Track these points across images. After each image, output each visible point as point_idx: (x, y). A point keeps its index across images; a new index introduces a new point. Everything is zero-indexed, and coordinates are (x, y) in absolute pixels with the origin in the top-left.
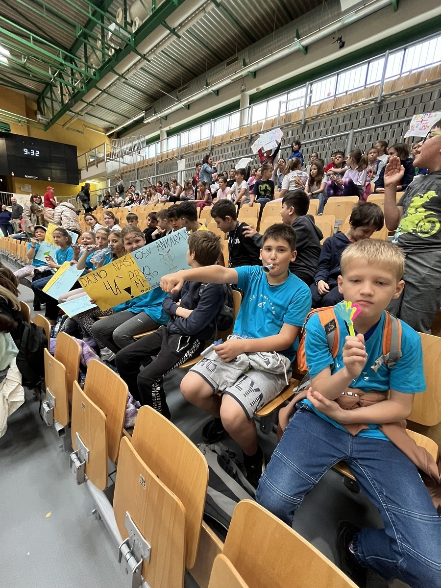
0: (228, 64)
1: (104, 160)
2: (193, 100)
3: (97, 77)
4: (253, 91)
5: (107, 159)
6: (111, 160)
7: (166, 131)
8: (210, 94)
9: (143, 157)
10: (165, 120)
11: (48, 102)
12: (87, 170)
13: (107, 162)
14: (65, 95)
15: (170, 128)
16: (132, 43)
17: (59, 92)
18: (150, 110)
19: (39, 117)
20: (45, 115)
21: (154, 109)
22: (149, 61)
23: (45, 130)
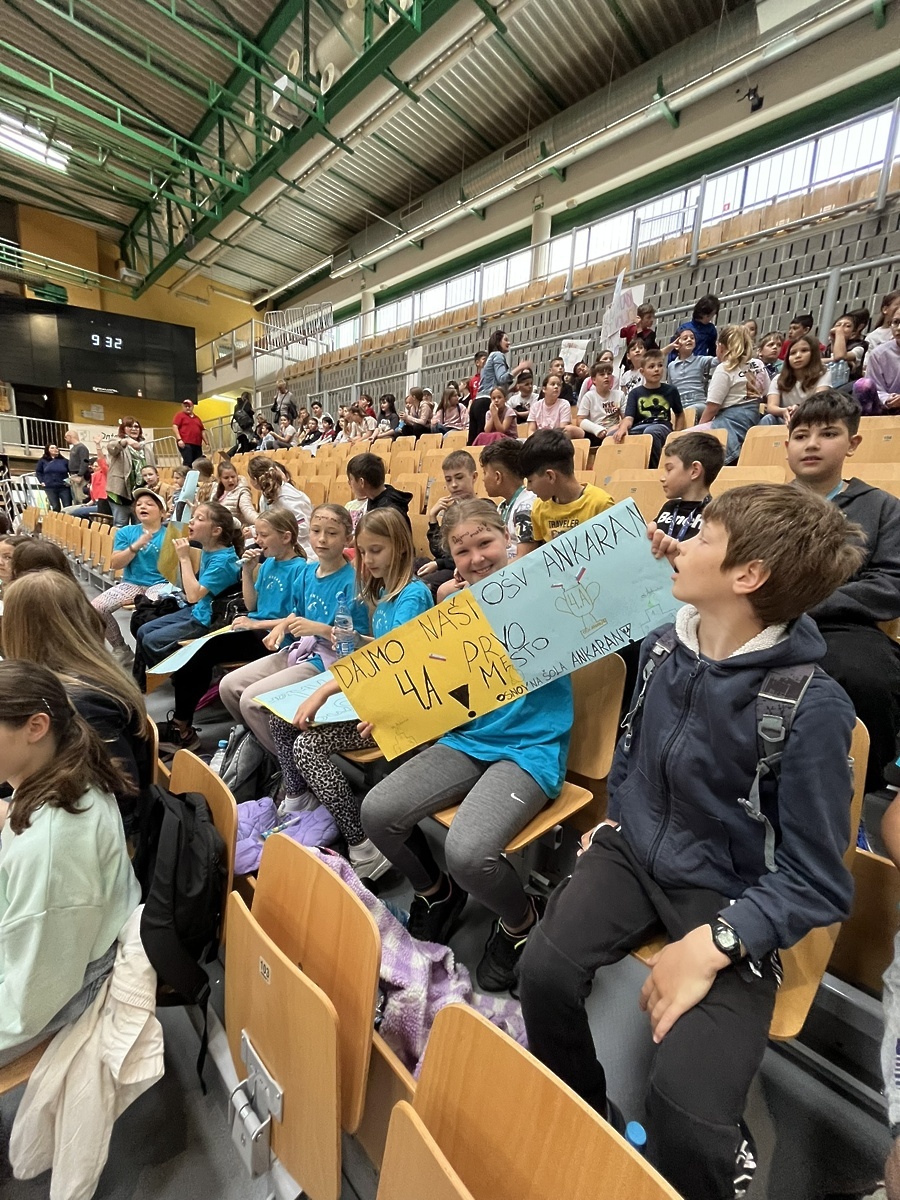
0: (508, 155)
1: (250, 353)
2: (432, 230)
3: (244, 188)
4: (561, 207)
5: (256, 351)
6: (263, 353)
7: (375, 294)
8: (468, 217)
9: (328, 347)
10: (371, 273)
11: (143, 243)
12: (215, 375)
13: (256, 356)
14: (177, 228)
15: (382, 287)
16: (320, 115)
17: (165, 222)
18: (342, 253)
19: (124, 271)
20: (135, 269)
21: (352, 251)
22: (351, 152)
23: (135, 298)
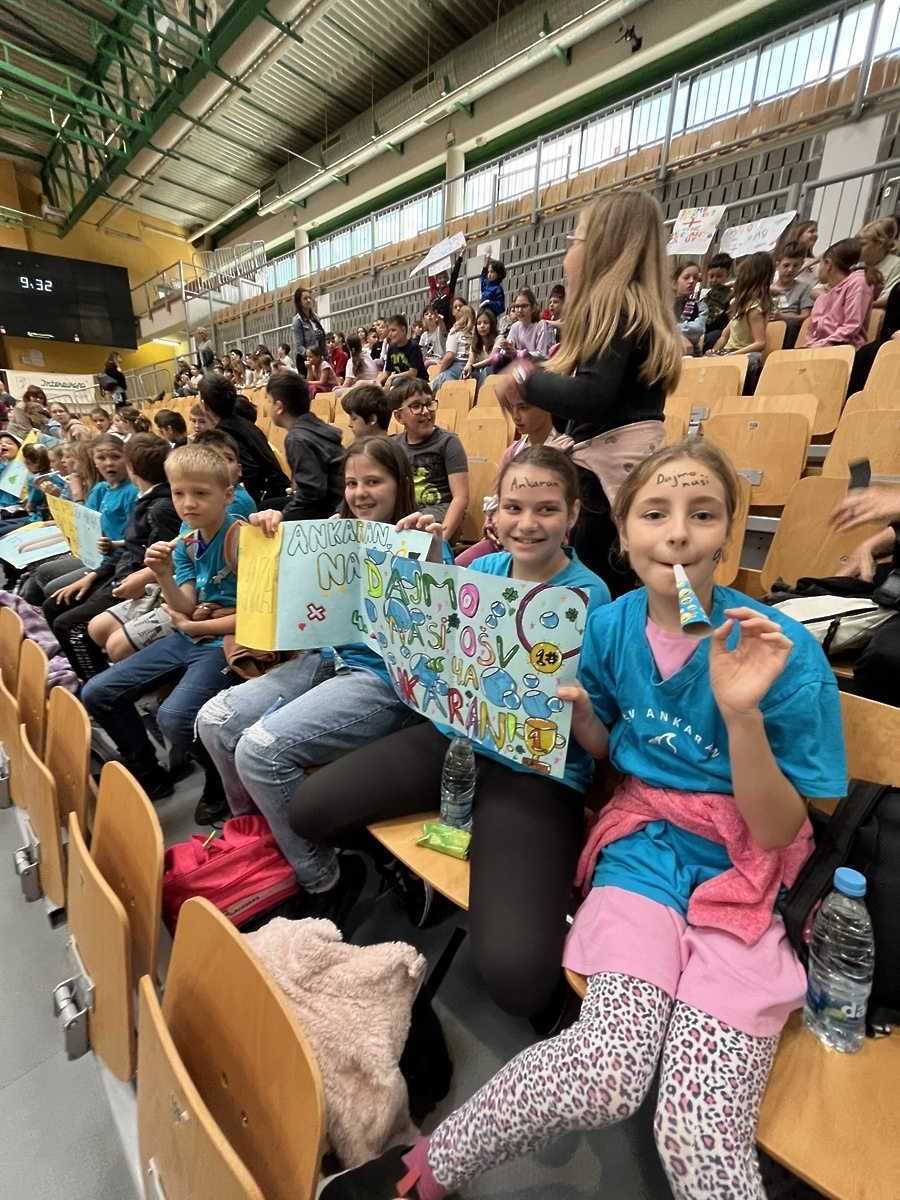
0: (417, 87)
1: (180, 297)
2: (353, 165)
3: (148, 128)
4: (470, 144)
5: (187, 294)
6: (194, 296)
7: (308, 232)
8: (385, 152)
9: (262, 288)
10: (303, 209)
11: (62, 175)
12: (151, 318)
13: (187, 300)
14: (93, 162)
15: (313, 224)
16: (204, 57)
17: (81, 156)
18: (268, 189)
19: (46, 209)
20: (58, 206)
21: (279, 186)
22: (248, 92)
23: (61, 236)
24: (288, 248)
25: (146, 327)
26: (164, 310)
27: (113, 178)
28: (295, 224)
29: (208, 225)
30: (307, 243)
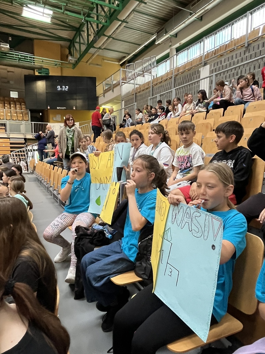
1: (119, 84)
5: (122, 82)
6: (125, 83)
7: (176, 48)
9: (154, 76)
10: (175, 38)
11: (77, 46)
12: (104, 96)
13: (122, 85)
14: (90, 35)
15: (180, 44)
17: (86, 34)
19: (70, 58)
20: (74, 56)
21: (166, 29)
23: (73, 68)
24: (167, 57)
25: (101, 100)
26: (111, 91)
27: (99, 37)
28: (170, 46)
29: (128, 56)
30: (175, 53)
